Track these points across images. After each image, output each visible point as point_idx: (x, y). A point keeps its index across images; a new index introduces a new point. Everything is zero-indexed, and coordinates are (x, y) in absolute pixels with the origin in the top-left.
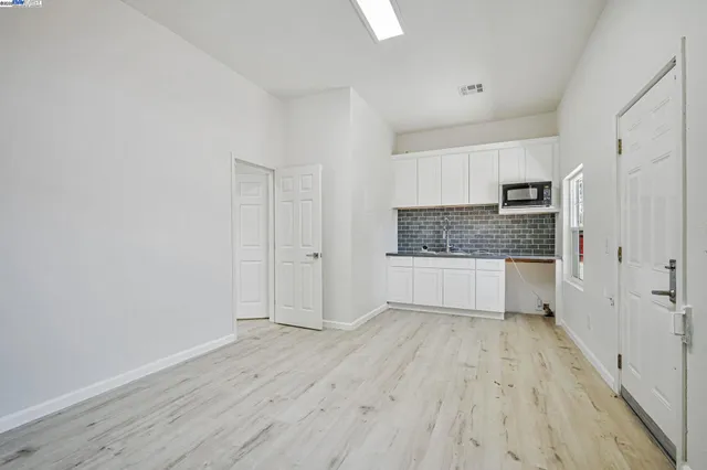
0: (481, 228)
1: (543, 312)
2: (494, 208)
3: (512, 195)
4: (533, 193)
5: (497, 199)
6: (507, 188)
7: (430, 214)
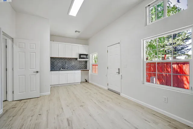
0: (73, 63)
1: (85, 81)
2: (76, 59)
3: (82, 56)
4: (85, 57)
5: (78, 57)
6: (80, 55)
7: (63, 59)
